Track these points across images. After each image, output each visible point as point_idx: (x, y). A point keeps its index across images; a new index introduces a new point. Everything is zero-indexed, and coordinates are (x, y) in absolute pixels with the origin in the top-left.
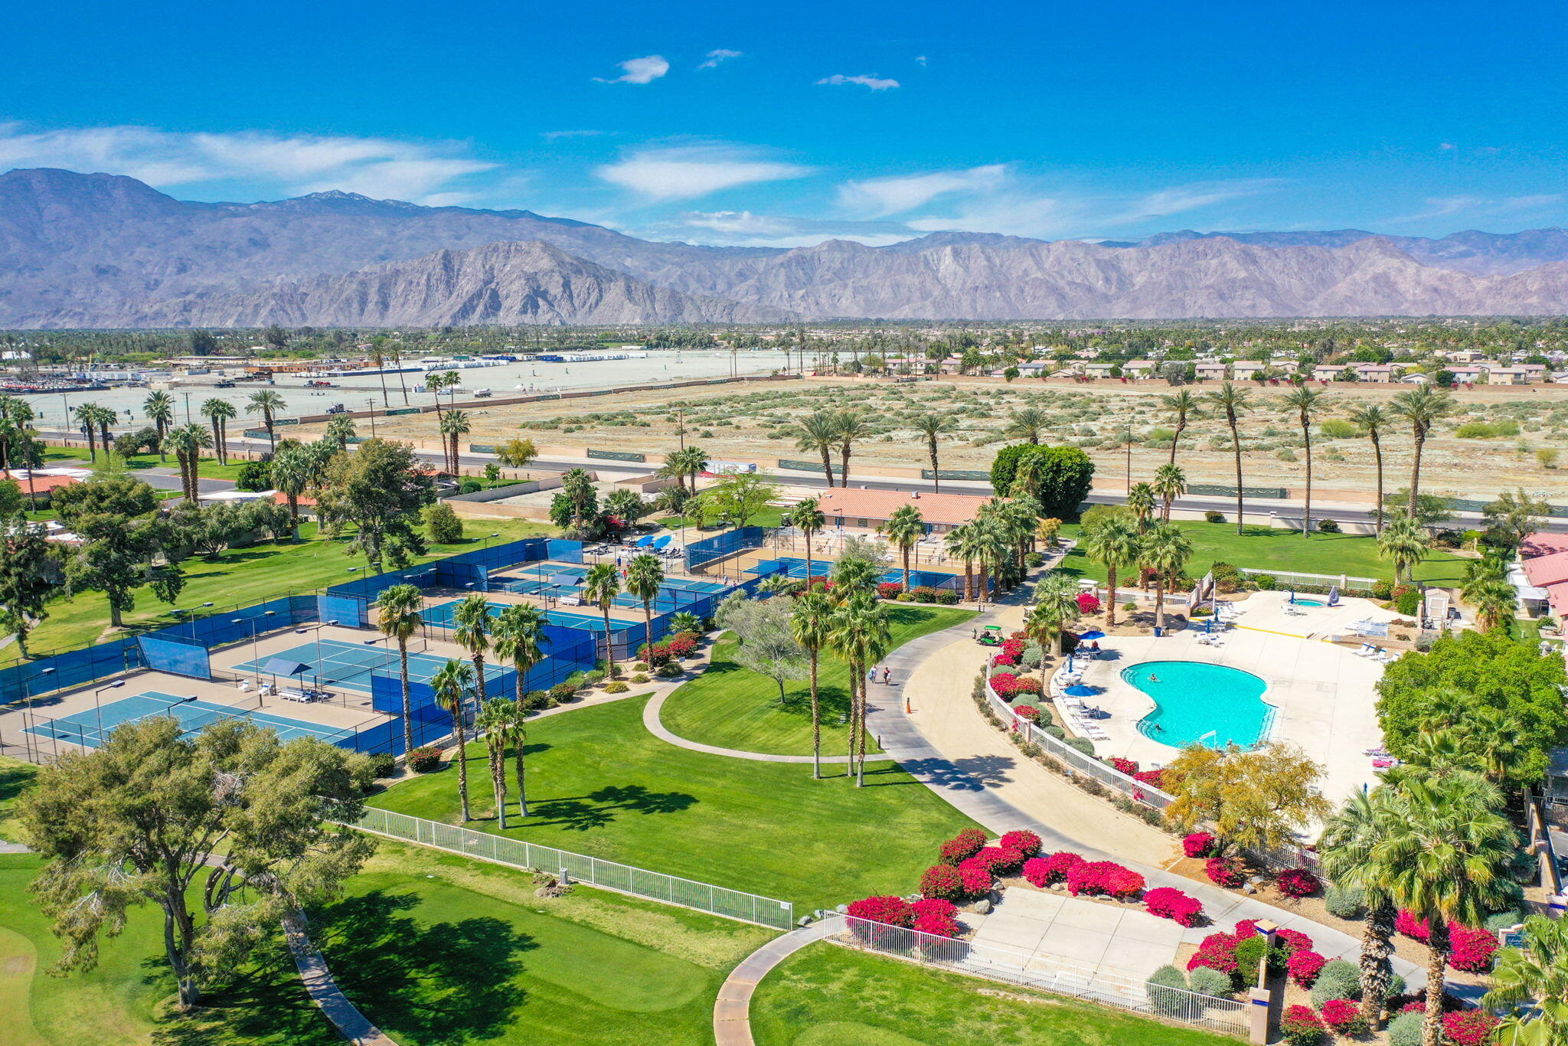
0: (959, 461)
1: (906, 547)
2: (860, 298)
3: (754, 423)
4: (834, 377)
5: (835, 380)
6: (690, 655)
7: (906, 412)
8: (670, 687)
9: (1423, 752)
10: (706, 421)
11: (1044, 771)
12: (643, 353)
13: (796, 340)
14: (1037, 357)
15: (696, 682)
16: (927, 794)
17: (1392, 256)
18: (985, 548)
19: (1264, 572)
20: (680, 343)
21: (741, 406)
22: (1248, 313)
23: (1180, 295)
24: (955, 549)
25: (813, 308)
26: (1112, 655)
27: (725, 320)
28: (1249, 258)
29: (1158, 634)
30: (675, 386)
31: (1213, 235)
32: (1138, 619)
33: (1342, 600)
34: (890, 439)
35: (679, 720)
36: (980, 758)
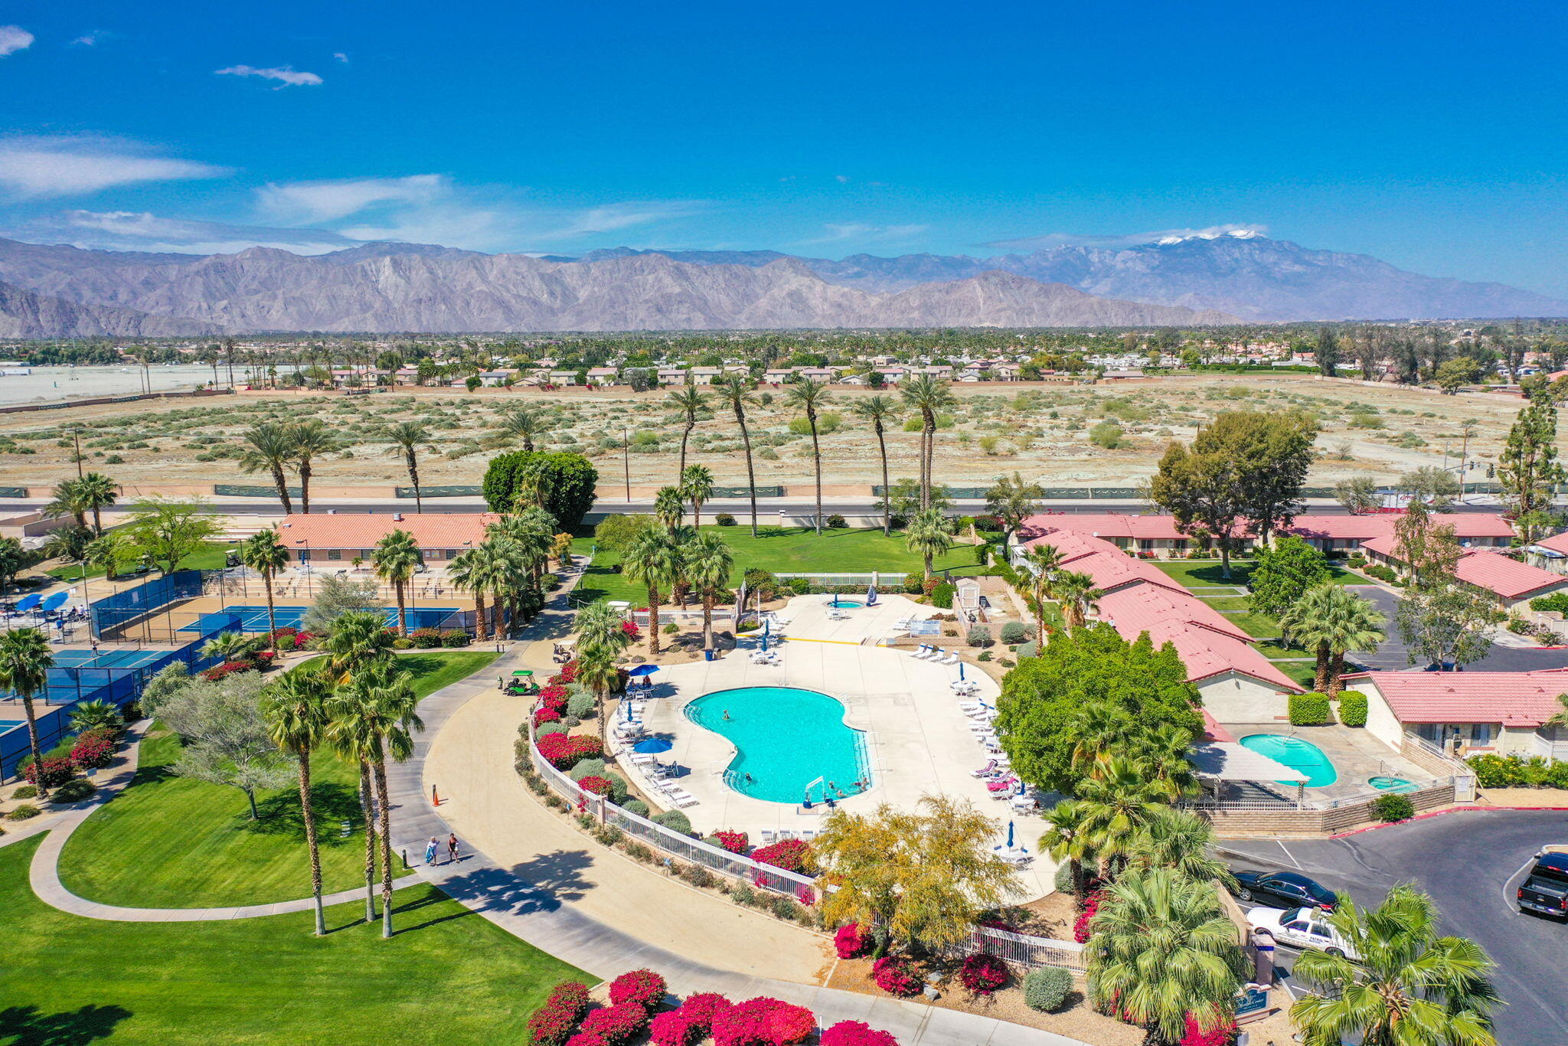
0: (435, 476)
1: (399, 581)
2: (292, 309)
3: (178, 444)
4: (273, 391)
5: (274, 394)
6: (105, 763)
7: (364, 425)
8: (74, 818)
9: (1103, 788)
10: (114, 445)
11: (631, 862)
12: (25, 370)
13: (223, 352)
14: (496, 366)
15: (117, 804)
16: (485, 930)
17: (803, 275)
18: (500, 576)
19: (798, 575)
20: (73, 358)
21: (159, 425)
22: (685, 326)
23: (622, 308)
24: (461, 580)
25: (238, 319)
26: (666, 691)
27: (132, 333)
28: (680, 274)
29: (710, 658)
30: (68, 405)
31: (647, 252)
32: (684, 642)
33: (880, 598)
34: (350, 455)
35: (92, 872)
36: (544, 858)
